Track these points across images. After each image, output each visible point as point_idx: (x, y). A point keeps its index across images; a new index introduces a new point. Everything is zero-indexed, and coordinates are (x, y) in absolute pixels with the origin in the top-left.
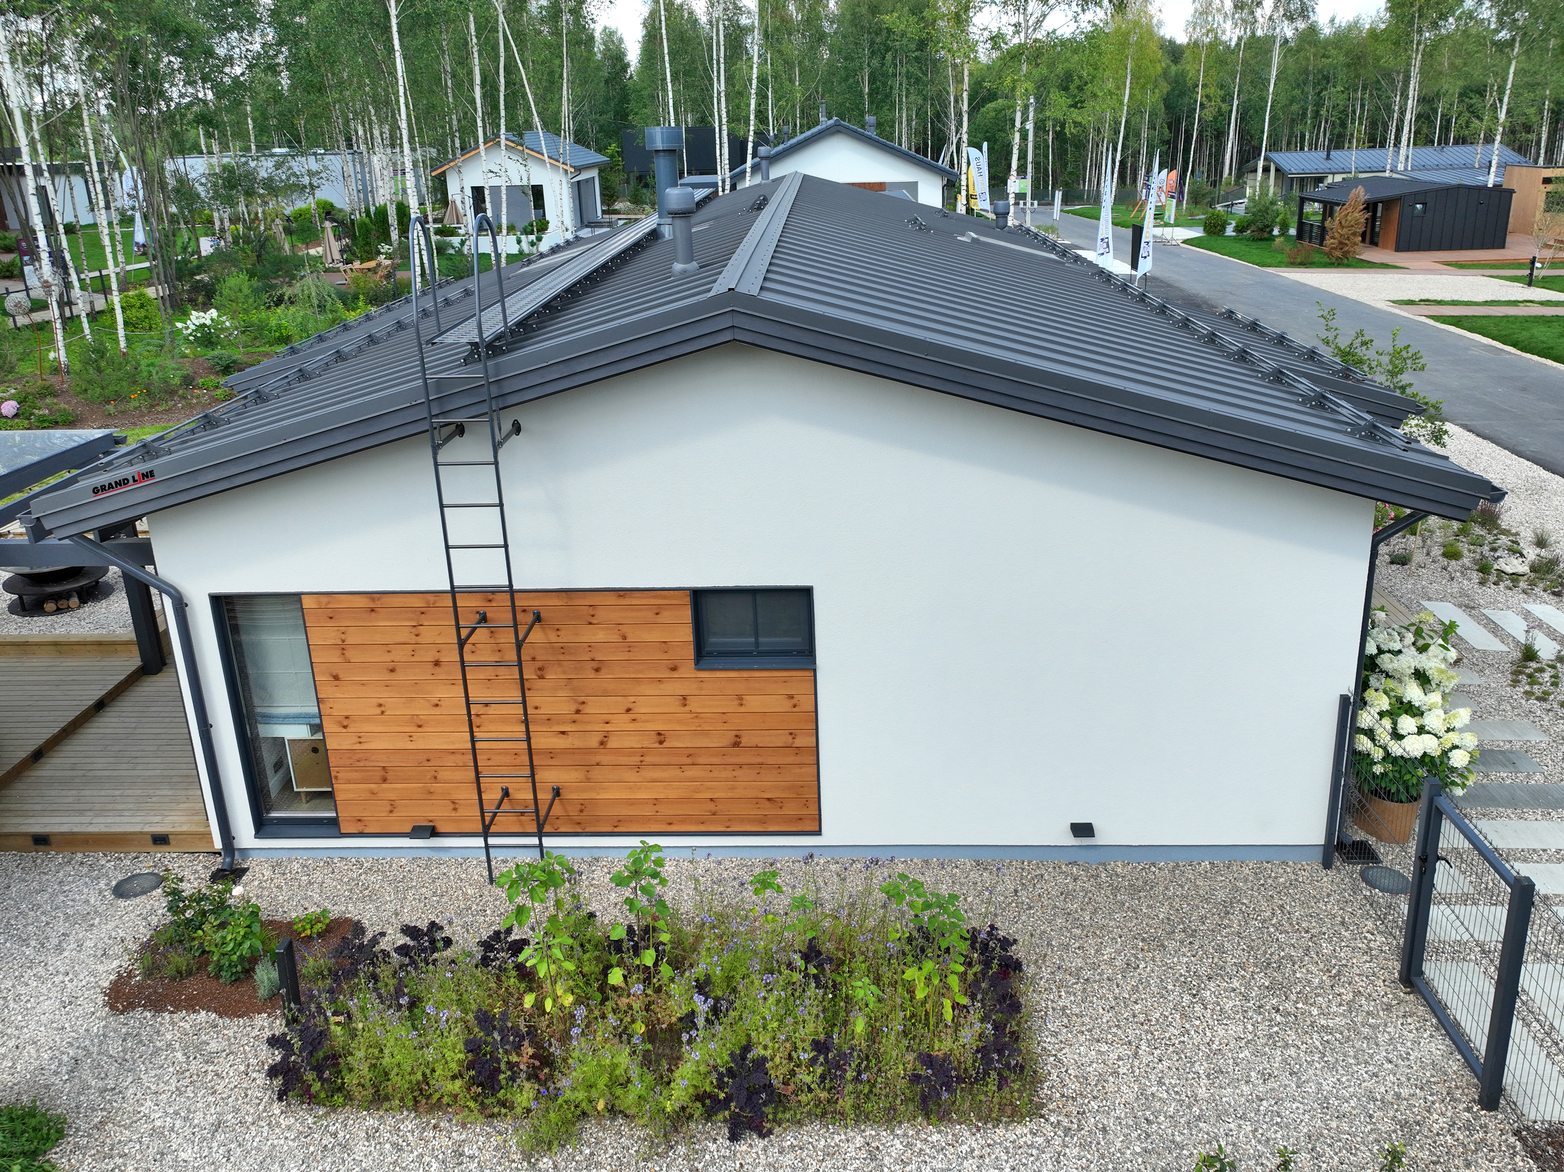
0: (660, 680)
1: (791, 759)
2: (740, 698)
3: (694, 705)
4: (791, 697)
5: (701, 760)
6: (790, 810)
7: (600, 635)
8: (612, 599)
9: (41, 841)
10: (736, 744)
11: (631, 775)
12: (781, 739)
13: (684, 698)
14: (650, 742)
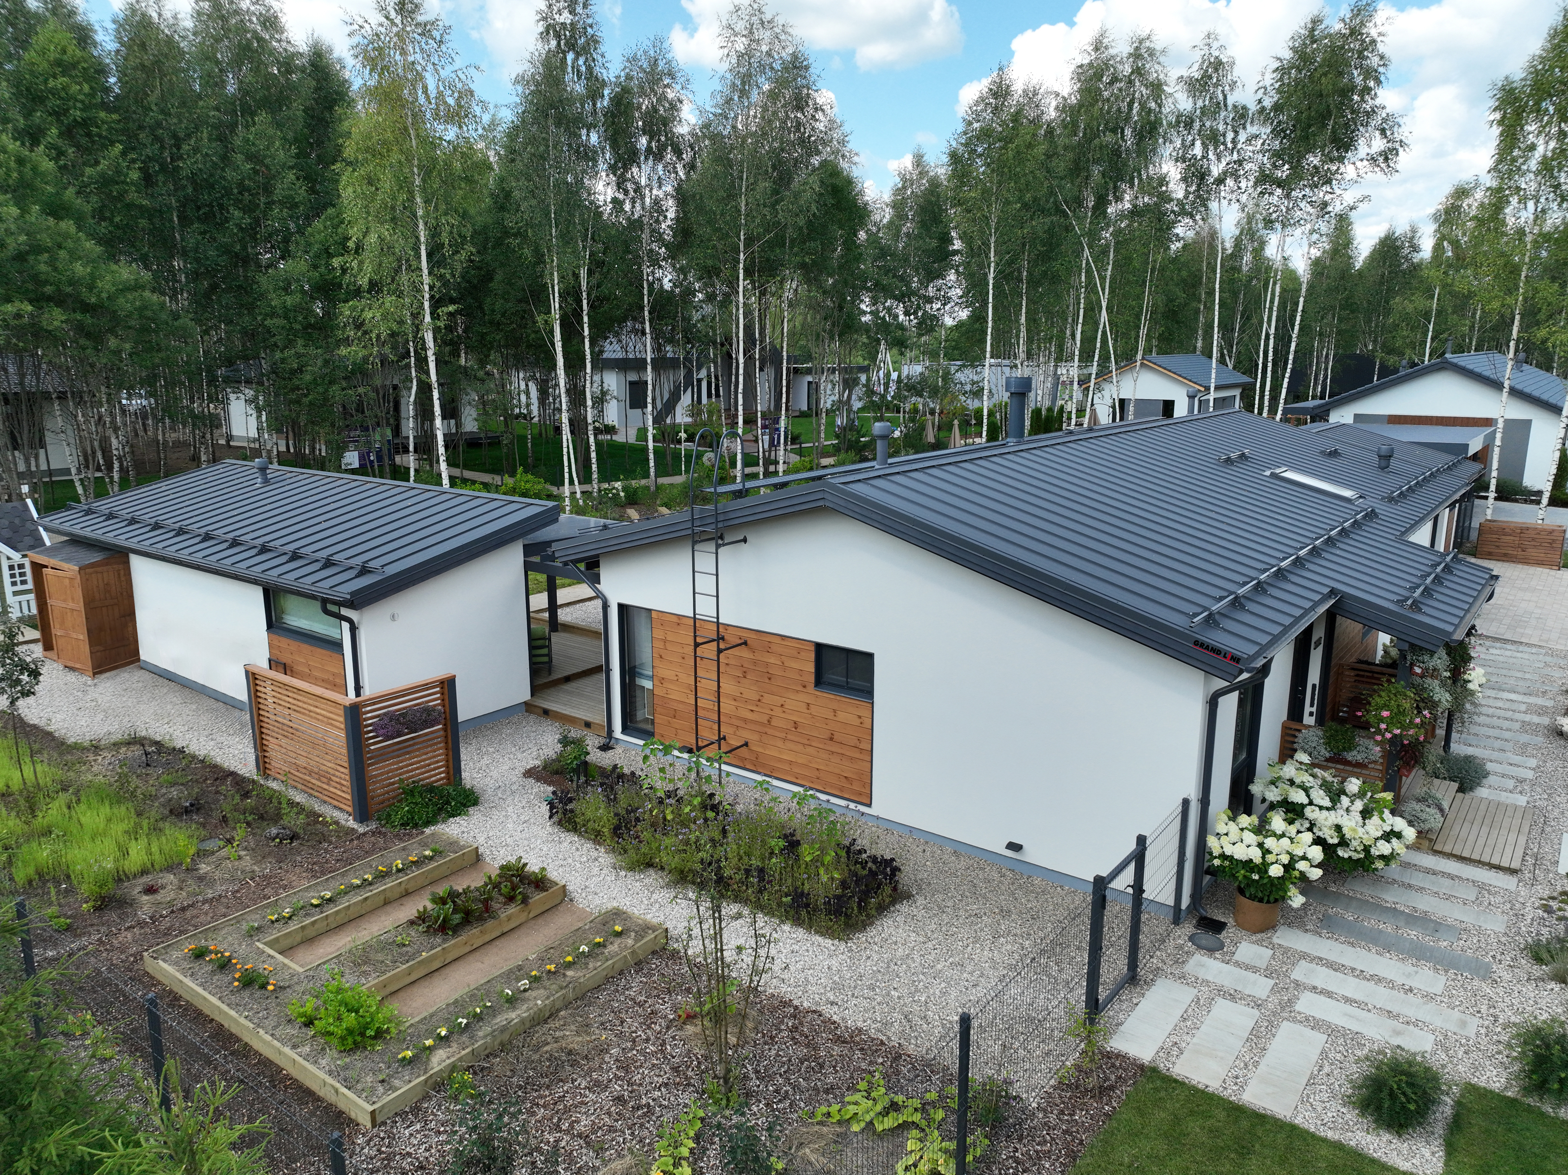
0: (797, 691)
1: (857, 755)
2: (835, 711)
3: (814, 710)
4: (860, 717)
5: (814, 744)
6: (856, 786)
7: (772, 660)
8: (777, 640)
9: (546, 712)
10: (831, 739)
11: (780, 743)
12: (853, 741)
13: (808, 704)
14: (790, 726)
